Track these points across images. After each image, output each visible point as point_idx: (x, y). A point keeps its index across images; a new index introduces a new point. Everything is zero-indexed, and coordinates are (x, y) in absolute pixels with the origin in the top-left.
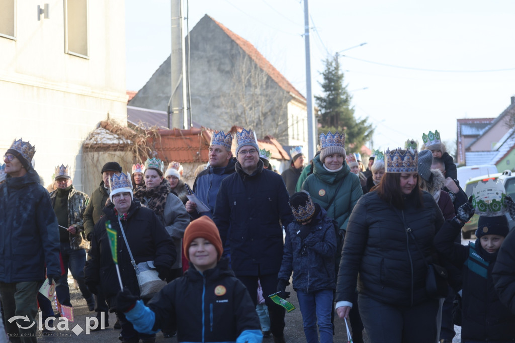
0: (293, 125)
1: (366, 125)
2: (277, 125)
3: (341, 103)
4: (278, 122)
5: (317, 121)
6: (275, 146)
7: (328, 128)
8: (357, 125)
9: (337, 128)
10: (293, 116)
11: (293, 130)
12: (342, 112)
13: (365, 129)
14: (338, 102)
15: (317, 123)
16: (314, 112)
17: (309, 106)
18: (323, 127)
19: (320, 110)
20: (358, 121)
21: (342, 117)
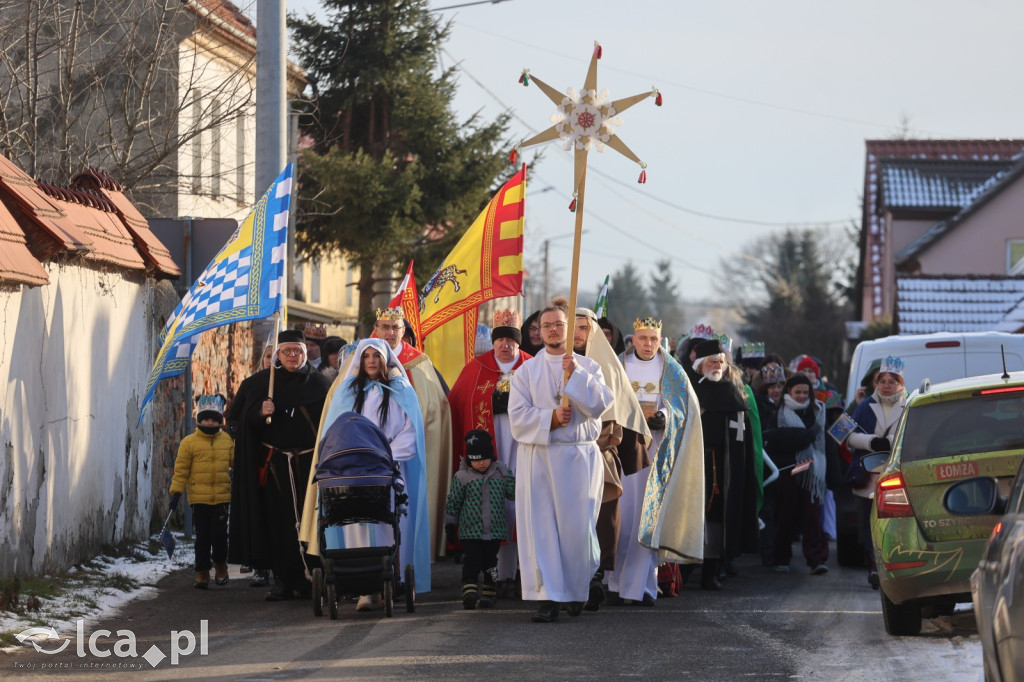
0: (196, 132)
1: (496, 147)
2: (131, 130)
3: (397, 54)
4: (135, 122)
5: (296, 121)
6: (120, 215)
7: (341, 154)
8: (459, 146)
9: (378, 156)
10: (197, 100)
11: (198, 157)
12: (403, 93)
13: (492, 165)
14: (388, 51)
16: (285, 86)
18: (321, 149)
19: (313, 81)
21: (402, 111)
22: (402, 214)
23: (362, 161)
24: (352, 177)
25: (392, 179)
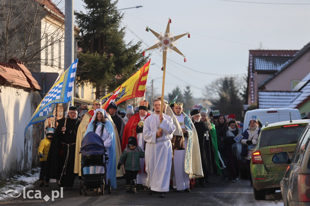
0: (46, 46)
1: (137, 51)
2: (26, 46)
3: (107, 23)
4: (28, 43)
5: (77, 43)
6: (23, 71)
7: (90, 53)
8: (126, 51)
9: (102, 54)
10: (47, 36)
11: (47, 54)
12: (109, 35)
13: (136, 57)
14: (105, 22)
15: (77, 48)
16: (73, 33)
17: (67, 24)
18: (84, 52)
19: (82, 31)
20: (127, 47)
21: (109, 40)
22: (109, 72)
23: (97, 55)
24: (94, 60)
25: (106, 61)
